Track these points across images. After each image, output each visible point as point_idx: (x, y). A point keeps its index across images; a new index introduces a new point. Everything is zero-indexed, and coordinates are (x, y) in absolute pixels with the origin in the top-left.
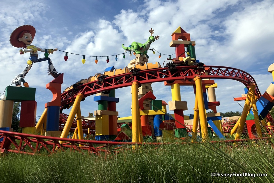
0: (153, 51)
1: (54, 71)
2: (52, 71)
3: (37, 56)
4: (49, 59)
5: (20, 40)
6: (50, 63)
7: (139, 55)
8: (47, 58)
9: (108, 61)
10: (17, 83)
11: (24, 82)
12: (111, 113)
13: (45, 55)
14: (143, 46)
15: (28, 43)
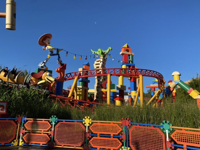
1: (61, 62)
3: (53, 52)
5: (44, 42)
7: (102, 57)
9: (86, 59)
10: (42, 67)
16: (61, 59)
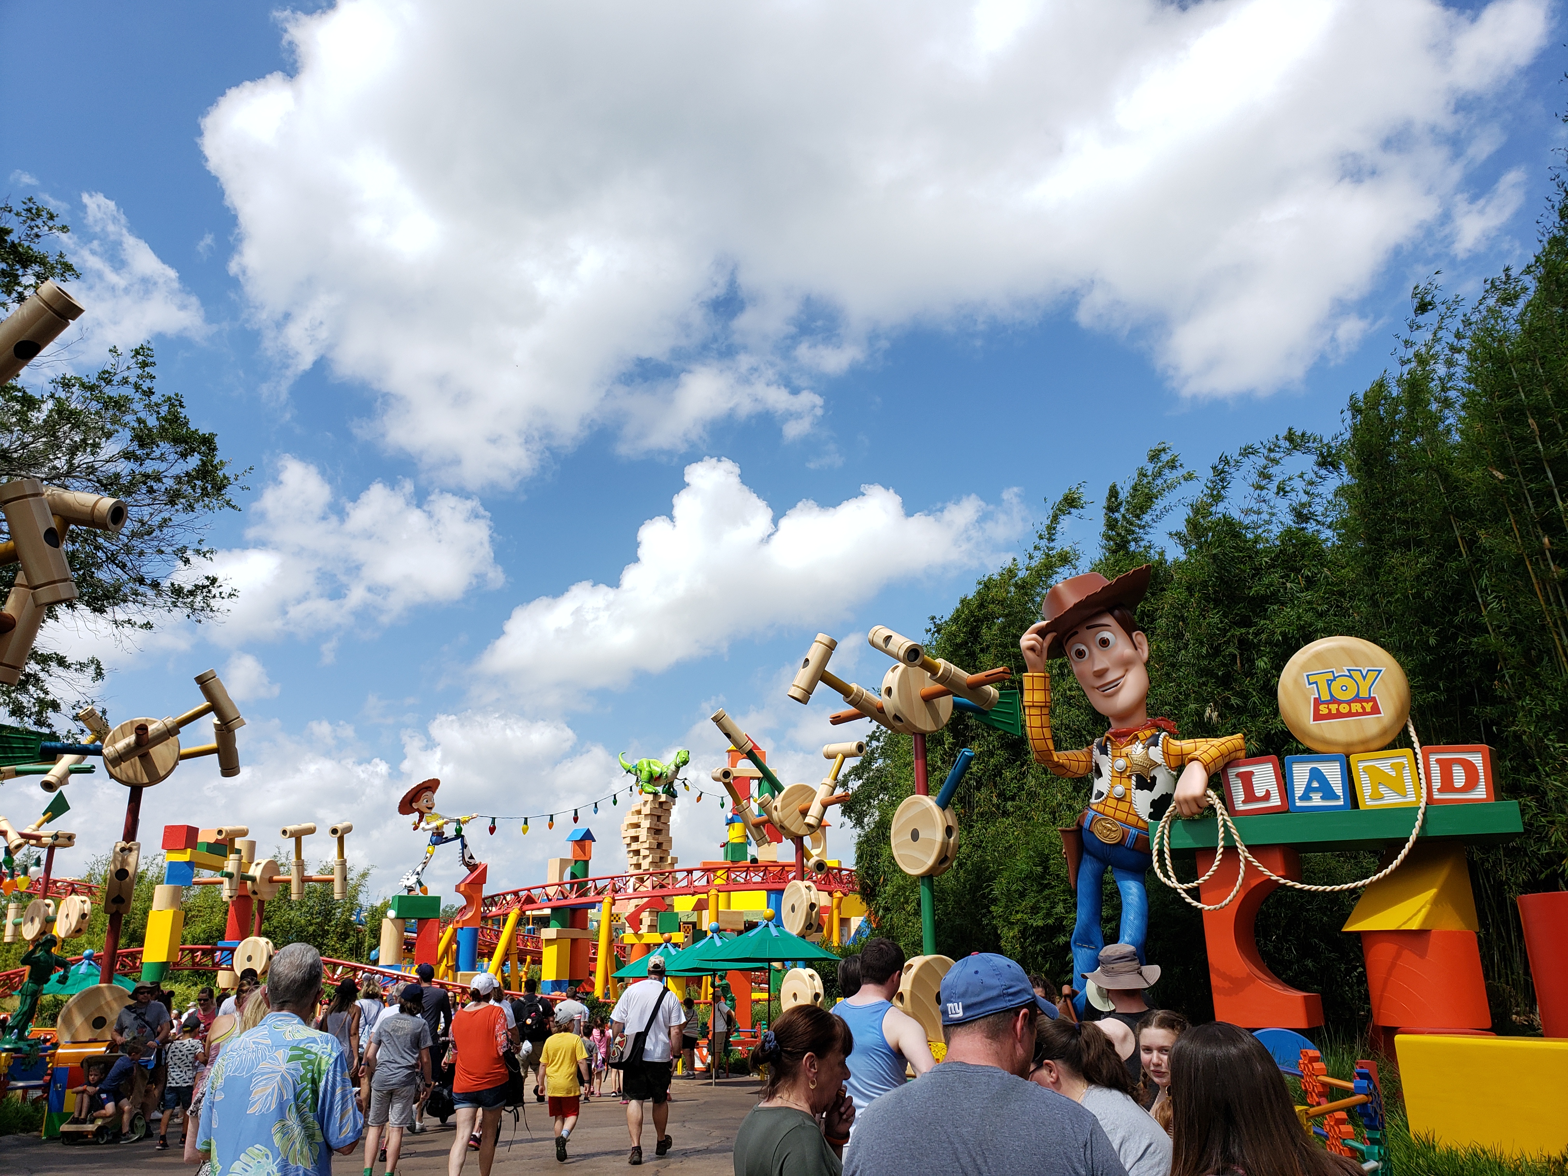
0: (685, 785)
1: (470, 861)
2: (467, 859)
3: (443, 833)
4: (463, 837)
5: (415, 806)
6: (464, 846)
7: (651, 797)
8: (459, 835)
9: (576, 819)
10: (410, 889)
11: (421, 884)
12: (576, 933)
13: (456, 830)
14: (661, 774)
15: (428, 811)
16: (471, 849)
